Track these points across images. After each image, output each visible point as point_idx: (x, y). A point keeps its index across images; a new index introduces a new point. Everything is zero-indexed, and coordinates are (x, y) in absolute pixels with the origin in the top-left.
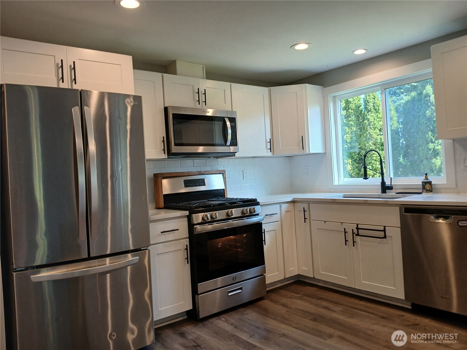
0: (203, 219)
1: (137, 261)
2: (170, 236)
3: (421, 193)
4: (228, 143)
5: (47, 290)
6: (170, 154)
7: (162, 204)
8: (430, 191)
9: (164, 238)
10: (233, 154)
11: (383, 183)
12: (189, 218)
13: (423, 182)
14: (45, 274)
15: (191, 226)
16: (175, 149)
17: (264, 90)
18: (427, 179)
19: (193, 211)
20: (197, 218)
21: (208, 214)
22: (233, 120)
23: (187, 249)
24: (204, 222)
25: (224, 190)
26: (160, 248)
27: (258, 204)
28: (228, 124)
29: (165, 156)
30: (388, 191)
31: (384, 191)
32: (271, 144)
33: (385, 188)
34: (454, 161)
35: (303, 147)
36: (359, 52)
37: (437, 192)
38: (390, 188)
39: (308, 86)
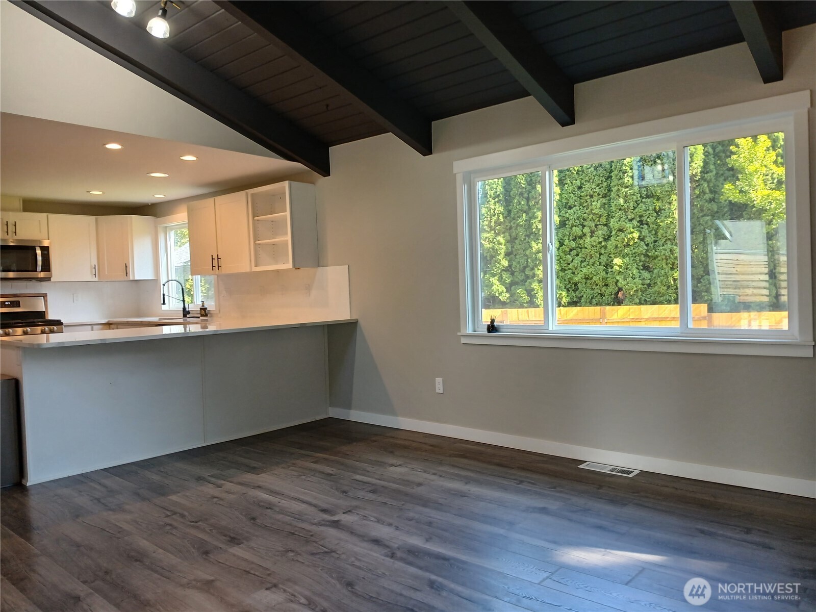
3: (199, 317)
4: (39, 269)
8: (206, 315)
10: (49, 279)
11: (184, 309)
13: (201, 309)
17: (90, 220)
18: (203, 306)
22: (45, 249)
25: (44, 312)
27: (62, 324)
28: (39, 252)
30: (188, 316)
31: (185, 316)
32: (97, 270)
33: (186, 313)
34: (218, 292)
35: (127, 273)
36: (159, 196)
37: (211, 317)
38: (189, 313)
39: (134, 217)
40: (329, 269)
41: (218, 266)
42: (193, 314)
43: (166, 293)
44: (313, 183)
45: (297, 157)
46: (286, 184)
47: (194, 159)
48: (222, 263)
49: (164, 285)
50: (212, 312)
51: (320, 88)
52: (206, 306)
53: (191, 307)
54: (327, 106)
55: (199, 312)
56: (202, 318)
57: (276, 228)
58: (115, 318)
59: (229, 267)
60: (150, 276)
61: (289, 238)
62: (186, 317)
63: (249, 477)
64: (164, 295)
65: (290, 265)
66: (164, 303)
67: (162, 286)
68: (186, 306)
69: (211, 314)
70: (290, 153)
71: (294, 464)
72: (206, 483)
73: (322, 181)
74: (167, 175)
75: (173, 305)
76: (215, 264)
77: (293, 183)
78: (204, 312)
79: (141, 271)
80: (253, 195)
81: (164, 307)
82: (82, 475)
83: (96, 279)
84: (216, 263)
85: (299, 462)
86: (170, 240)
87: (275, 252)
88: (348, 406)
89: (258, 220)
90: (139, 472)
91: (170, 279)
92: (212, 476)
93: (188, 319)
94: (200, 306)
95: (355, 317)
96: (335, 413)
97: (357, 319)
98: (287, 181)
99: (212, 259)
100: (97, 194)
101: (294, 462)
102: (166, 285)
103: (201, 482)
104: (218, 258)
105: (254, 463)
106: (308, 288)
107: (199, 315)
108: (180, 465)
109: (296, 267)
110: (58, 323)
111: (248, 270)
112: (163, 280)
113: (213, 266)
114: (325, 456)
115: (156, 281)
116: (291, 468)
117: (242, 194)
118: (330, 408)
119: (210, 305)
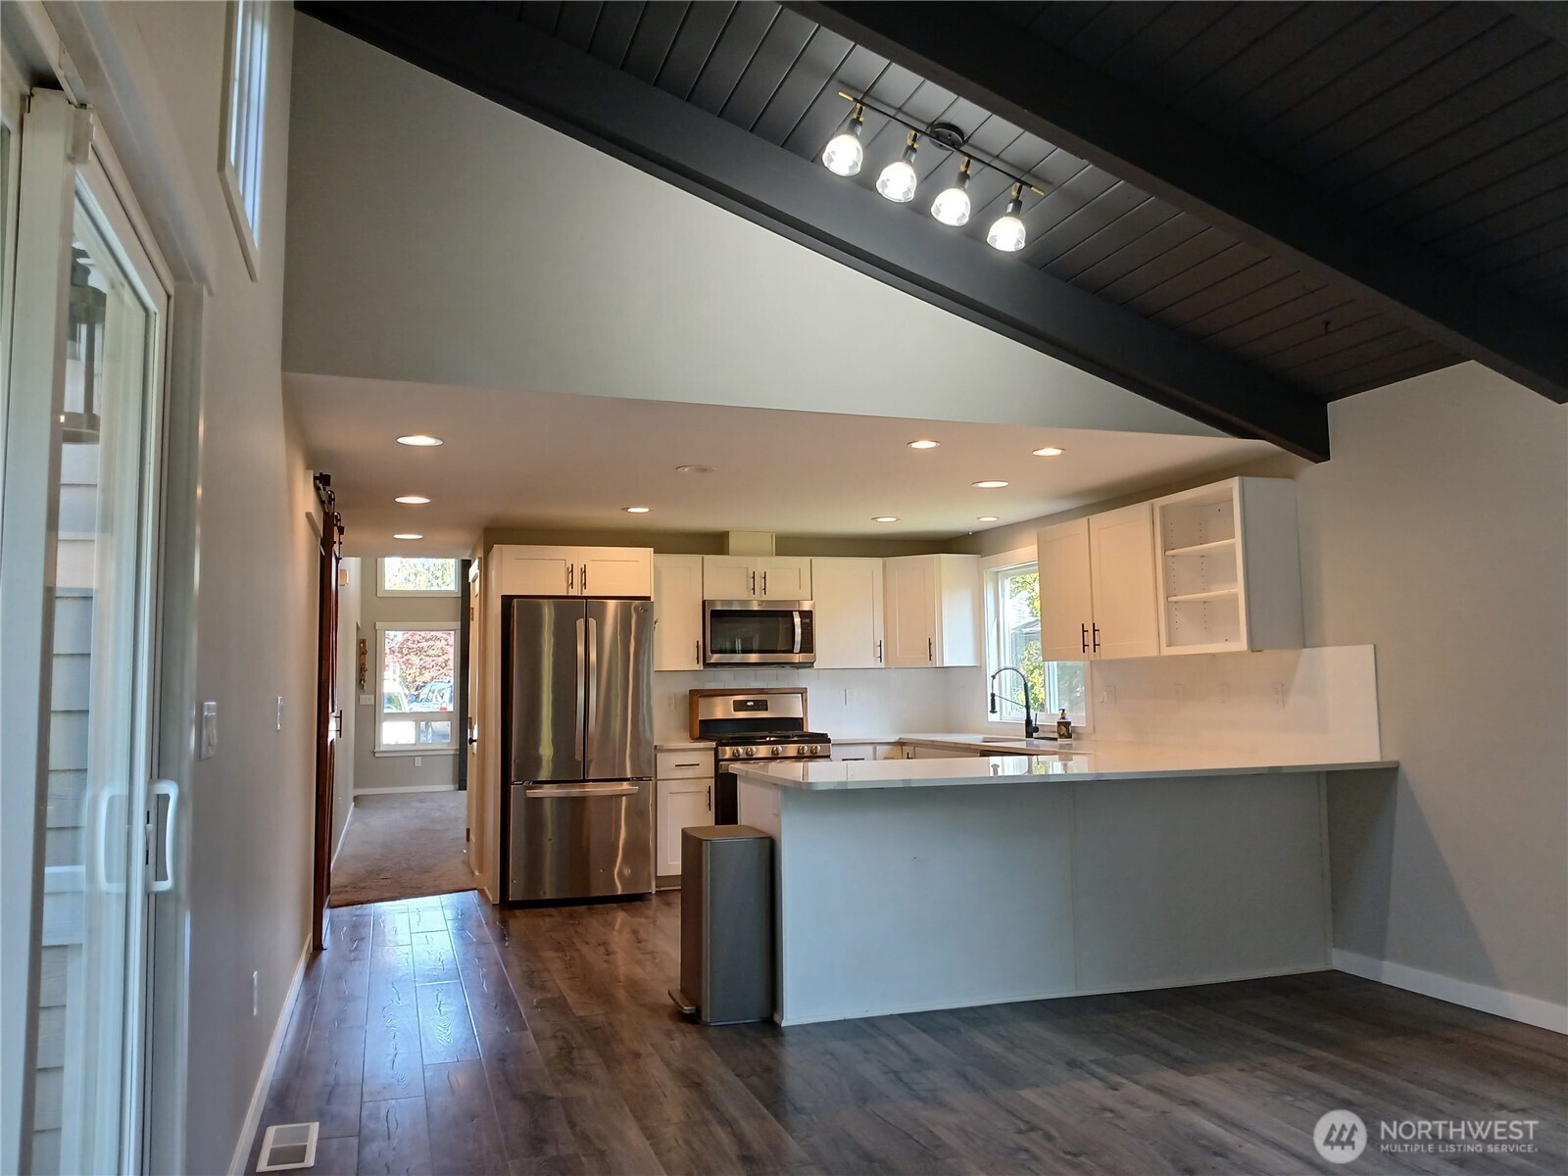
0: (734, 754)
1: (635, 792)
2: (689, 773)
3: (1056, 739)
4: (797, 647)
5: (548, 809)
6: (706, 665)
7: (697, 733)
8: (1069, 736)
9: (679, 774)
10: (810, 665)
11: (1028, 722)
12: (716, 750)
13: (1058, 723)
14: (548, 791)
15: (717, 761)
16: (715, 658)
17: (876, 563)
18: (1063, 718)
19: (721, 744)
20: (724, 752)
21: (741, 750)
22: (807, 616)
23: (709, 792)
24: (736, 758)
25: (802, 719)
26: (674, 786)
27: (829, 741)
28: (797, 620)
29: (700, 667)
30: (1035, 735)
31: (1029, 735)
32: (883, 650)
33: (1031, 729)
34: (1091, 692)
35: (930, 656)
36: (988, 520)
37: (1078, 739)
38: (1036, 729)
39: (945, 559)
40: (1328, 652)
41: (1095, 645)
42: (1044, 732)
43: (996, 692)
44: (1291, 476)
45: (1261, 431)
46: (1234, 483)
47: (1057, 452)
48: (1101, 638)
49: (994, 677)
50: (1080, 731)
51: (1313, 292)
52: (1068, 719)
53: (1040, 719)
54: (1327, 323)
55: (1056, 730)
56: (1060, 741)
57: (1211, 569)
58: (911, 732)
59: (1114, 647)
60: (968, 660)
61: (1239, 589)
62: (1031, 736)
63: (1169, 1077)
64: (993, 695)
65: (1241, 645)
66: (993, 711)
67: (990, 679)
68: (1033, 717)
69: (1078, 734)
70: (1244, 424)
71: (1264, 1065)
72: (1087, 1076)
73: (1312, 472)
74: (1005, 484)
75: (1011, 713)
76: (1089, 640)
77: (1248, 480)
78: (1065, 729)
79: (955, 652)
80: (1163, 508)
81: (993, 718)
82: (866, 1020)
83: (882, 665)
84: (1090, 638)
85: (1276, 1063)
86: (1003, 596)
87: (1210, 616)
88: (1378, 949)
89: (1173, 556)
90: (962, 1031)
91: (1002, 666)
92: (1096, 1062)
93: (1036, 742)
94: (1058, 719)
95: (1392, 757)
96: (1345, 961)
97: (1398, 763)
98: (1237, 478)
99: (1084, 631)
100: (887, 522)
101: (1266, 1060)
102: (997, 677)
103: (1078, 1071)
104: (1094, 630)
105: (1179, 1051)
106: (1281, 690)
107: (1056, 735)
108: (1034, 1028)
109: (1254, 647)
110: (823, 738)
111: (1152, 652)
112: (992, 669)
113: (1084, 645)
114: (1332, 1057)
115: (979, 669)
116: (1259, 1073)
117: (1142, 509)
118: (1333, 949)
119: (1077, 719)
